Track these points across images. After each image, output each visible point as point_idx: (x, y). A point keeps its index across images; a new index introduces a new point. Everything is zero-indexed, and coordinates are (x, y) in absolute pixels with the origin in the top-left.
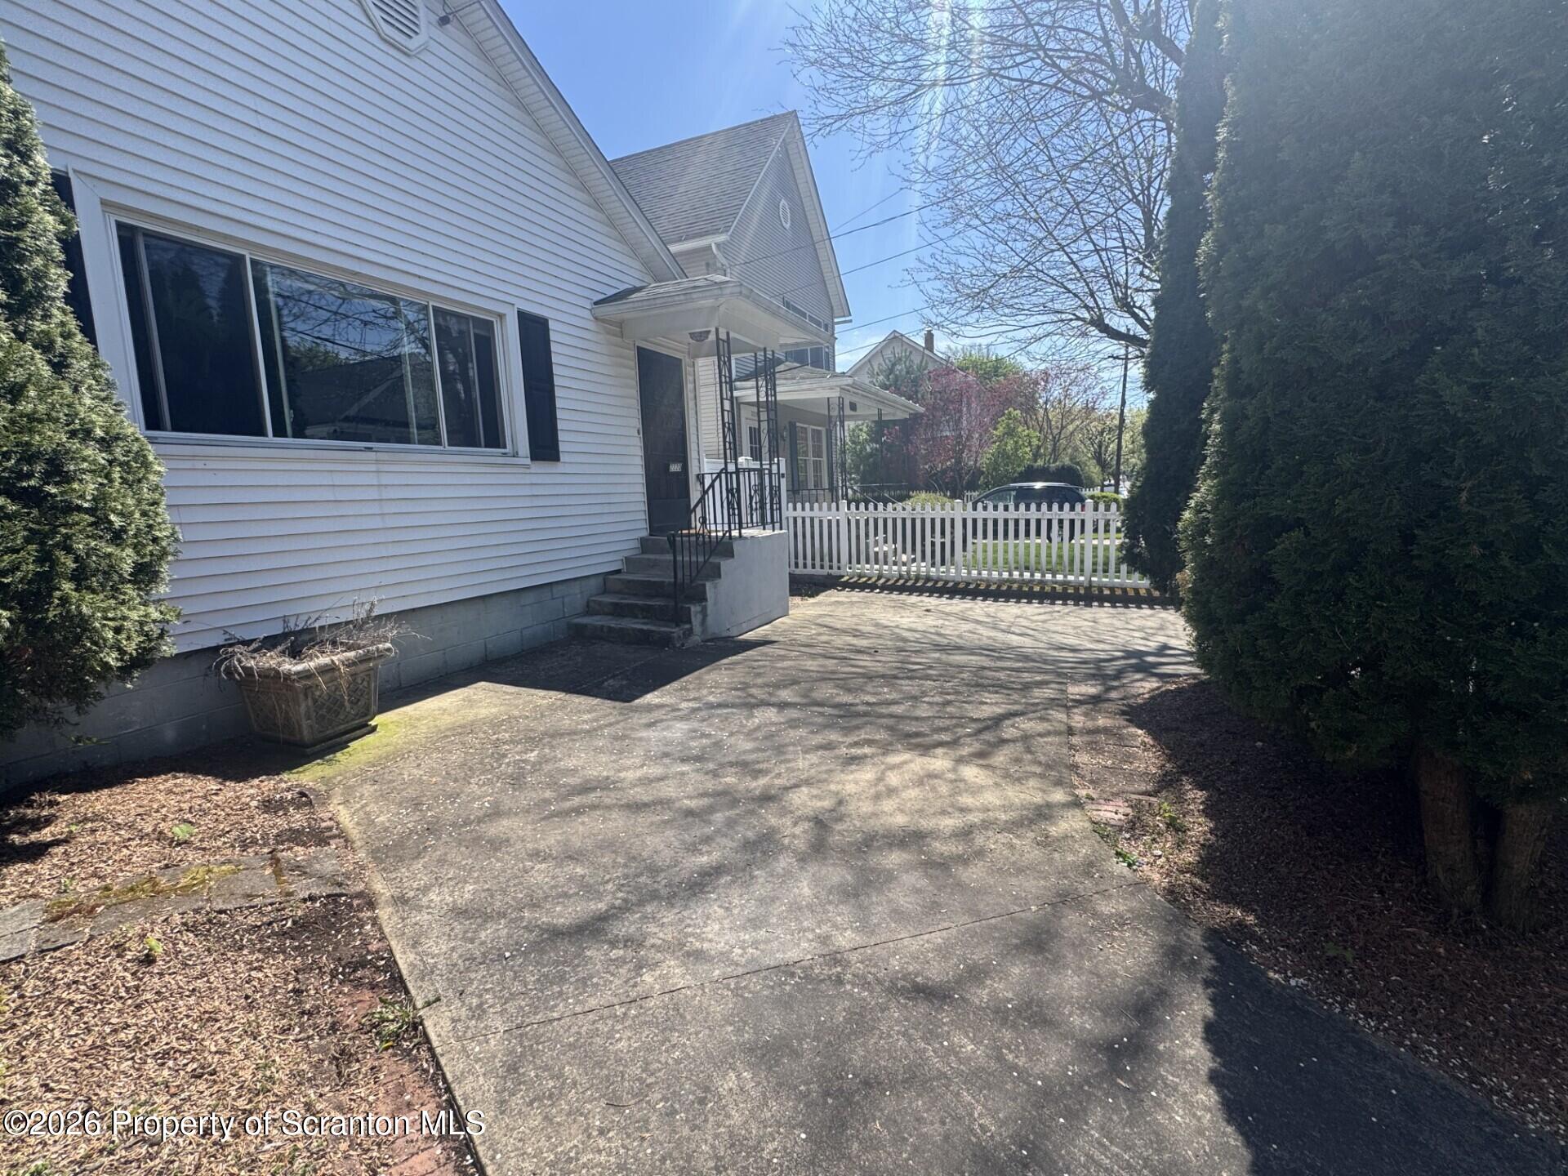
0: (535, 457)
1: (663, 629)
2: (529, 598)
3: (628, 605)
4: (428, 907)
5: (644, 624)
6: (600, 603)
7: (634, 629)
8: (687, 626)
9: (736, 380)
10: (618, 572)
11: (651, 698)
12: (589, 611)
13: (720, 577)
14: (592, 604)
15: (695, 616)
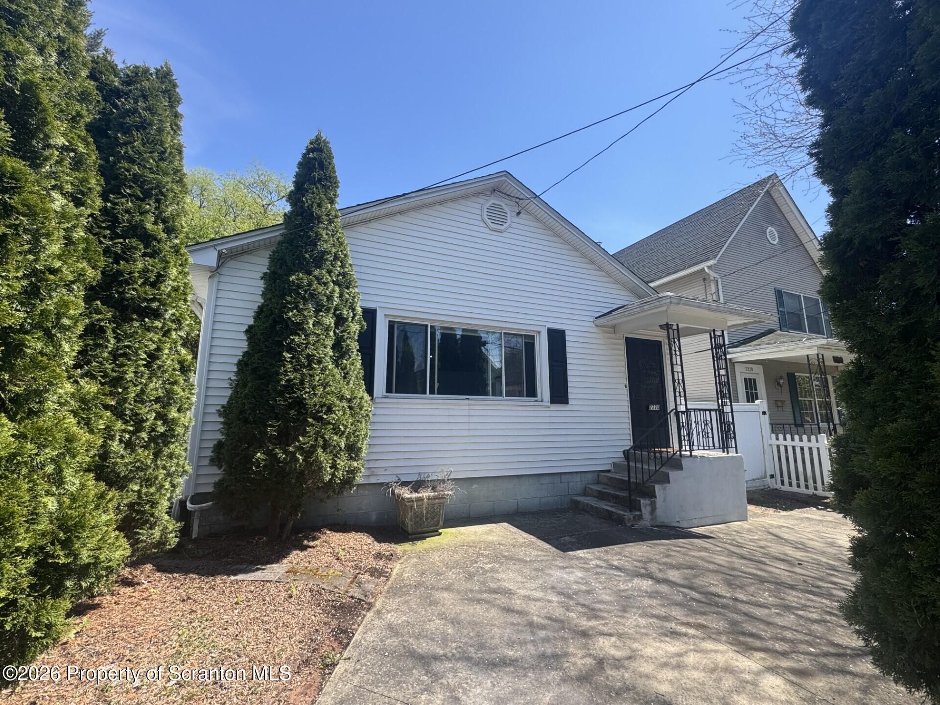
0: (553, 401)
1: (619, 512)
2: (547, 480)
3: (605, 493)
4: (383, 620)
5: (612, 506)
6: (591, 489)
7: (603, 509)
8: (638, 513)
9: (728, 348)
10: (609, 471)
11: (580, 553)
12: (585, 493)
13: (669, 482)
14: (587, 489)
15: (645, 507)
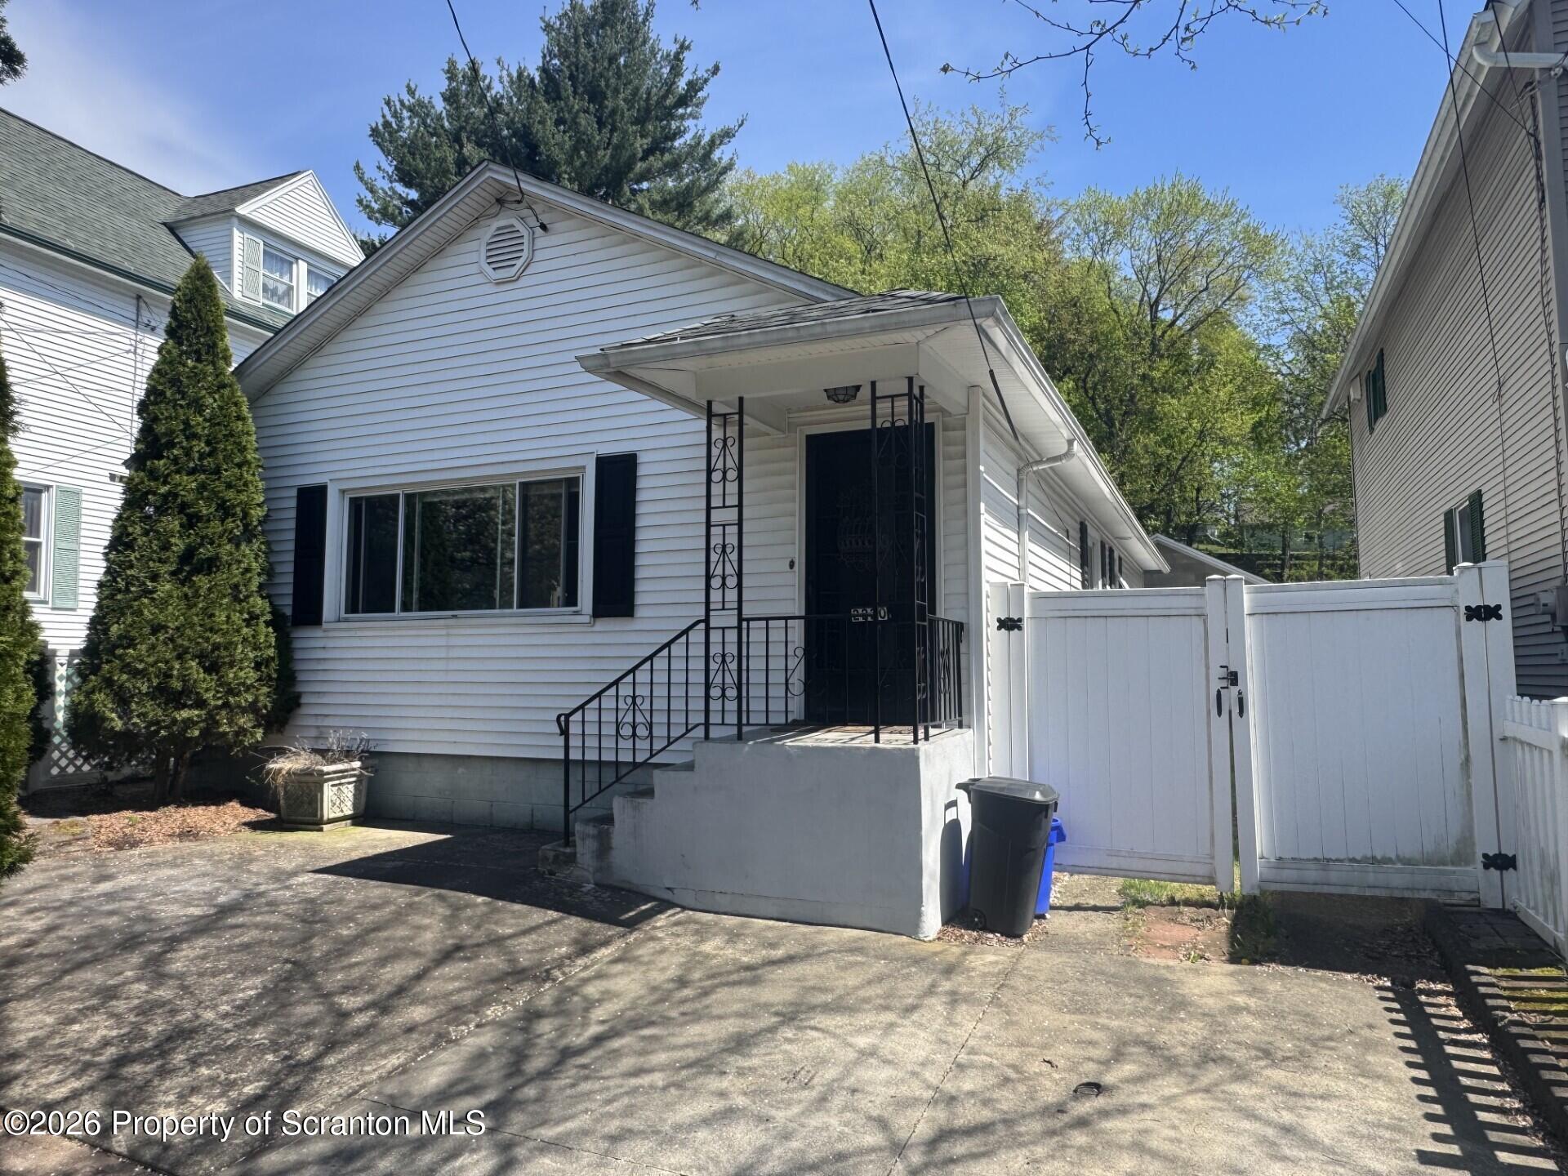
0: (598, 613)
13: (650, 794)
15: (583, 839)
